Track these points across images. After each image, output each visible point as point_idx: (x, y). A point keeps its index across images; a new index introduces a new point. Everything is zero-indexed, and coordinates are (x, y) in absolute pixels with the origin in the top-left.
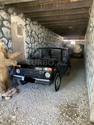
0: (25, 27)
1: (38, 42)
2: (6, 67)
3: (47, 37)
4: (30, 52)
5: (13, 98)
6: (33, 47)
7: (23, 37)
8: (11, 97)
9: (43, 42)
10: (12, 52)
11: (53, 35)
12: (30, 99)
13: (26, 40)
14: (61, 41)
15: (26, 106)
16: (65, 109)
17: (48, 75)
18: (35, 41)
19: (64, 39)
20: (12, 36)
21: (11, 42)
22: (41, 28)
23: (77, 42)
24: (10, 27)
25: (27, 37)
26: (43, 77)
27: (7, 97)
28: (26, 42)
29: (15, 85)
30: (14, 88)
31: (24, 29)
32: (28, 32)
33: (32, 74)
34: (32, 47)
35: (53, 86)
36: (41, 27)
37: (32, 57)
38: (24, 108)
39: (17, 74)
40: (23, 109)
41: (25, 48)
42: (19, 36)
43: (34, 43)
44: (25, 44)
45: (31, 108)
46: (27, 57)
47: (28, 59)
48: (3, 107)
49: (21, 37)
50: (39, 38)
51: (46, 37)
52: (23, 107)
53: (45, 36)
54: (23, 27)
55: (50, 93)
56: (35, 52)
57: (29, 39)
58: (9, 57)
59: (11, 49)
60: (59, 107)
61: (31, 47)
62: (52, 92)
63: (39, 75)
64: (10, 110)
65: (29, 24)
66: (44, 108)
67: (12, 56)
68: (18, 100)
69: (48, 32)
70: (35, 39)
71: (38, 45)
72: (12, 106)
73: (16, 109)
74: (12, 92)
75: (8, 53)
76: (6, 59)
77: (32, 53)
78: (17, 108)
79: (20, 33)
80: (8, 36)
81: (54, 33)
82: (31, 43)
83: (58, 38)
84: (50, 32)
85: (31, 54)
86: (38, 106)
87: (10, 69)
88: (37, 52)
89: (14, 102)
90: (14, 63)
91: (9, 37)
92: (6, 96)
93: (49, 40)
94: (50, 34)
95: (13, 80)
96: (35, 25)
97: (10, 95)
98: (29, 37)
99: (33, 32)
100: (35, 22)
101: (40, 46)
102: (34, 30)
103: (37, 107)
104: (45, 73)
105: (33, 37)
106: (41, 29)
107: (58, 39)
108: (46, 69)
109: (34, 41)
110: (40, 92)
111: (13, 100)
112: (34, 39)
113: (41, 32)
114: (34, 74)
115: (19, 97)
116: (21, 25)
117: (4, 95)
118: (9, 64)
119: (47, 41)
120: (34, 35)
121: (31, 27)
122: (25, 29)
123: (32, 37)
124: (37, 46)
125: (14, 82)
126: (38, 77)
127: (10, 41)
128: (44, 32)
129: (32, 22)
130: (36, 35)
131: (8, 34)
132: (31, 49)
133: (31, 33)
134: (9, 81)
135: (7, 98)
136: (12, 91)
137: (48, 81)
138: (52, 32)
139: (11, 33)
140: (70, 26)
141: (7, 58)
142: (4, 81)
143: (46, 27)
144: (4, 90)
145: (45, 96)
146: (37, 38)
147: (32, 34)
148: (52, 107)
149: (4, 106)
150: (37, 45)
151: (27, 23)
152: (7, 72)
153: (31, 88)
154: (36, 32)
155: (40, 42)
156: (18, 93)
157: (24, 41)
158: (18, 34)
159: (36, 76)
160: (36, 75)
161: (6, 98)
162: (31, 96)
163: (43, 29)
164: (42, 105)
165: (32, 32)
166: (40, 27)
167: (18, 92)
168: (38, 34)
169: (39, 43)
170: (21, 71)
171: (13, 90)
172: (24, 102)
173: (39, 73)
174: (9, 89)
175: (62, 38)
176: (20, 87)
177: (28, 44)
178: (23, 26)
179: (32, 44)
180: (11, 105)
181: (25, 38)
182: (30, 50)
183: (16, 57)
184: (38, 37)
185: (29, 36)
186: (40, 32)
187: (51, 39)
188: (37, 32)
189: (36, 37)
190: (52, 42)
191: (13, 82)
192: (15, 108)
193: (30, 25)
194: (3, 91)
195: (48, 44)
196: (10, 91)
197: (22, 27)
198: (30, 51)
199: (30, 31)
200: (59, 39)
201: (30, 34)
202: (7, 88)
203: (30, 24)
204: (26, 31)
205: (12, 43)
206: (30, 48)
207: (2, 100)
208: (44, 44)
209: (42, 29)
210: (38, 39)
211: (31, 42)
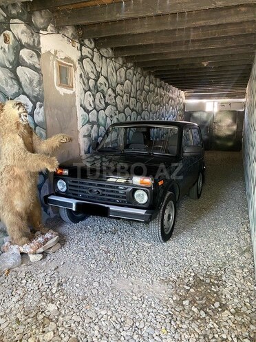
0: (78, 66)
1: (116, 106)
2: (31, 176)
3: (139, 92)
4: (94, 135)
5: (48, 258)
6: (101, 121)
7: (74, 93)
8: (44, 254)
9: (128, 106)
10: (44, 133)
11: (156, 86)
12: (94, 261)
13: (81, 102)
14: (179, 103)
15: (85, 280)
16: (188, 290)
17: (142, 197)
18: (107, 104)
19: (187, 97)
20: (43, 90)
21: (40, 107)
22: (122, 67)
23: (222, 105)
24: (37, 66)
25: (85, 92)
26: (128, 203)
27: (35, 253)
28: (81, 106)
29: (55, 223)
30: (51, 231)
31: (75, 70)
32: (88, 79)
33: (99, 193)
34: (98, 119)
35: (155, 227)
36: (124, 63)
37: (100, 147)
38: (78, 285)
39: (59, 194)
40: (75, 288)
41: (80, 123)
42: (63, 91)
43: (104, 109)
44: (80, 112)
45: (96, 284)
46: (86, 148)
47: (87, 152)
48: (24, 281)
49: (69, 92)
50: (119, 94)
51: (137, 91)
52: (75, 281)
53: (133, 90)
54: (75, 65)
55: (147, 245)
56: (107, 133)
57: (91, 99)
58: (37, 147)
59: (42, 125)
60: (171, 283)
61: (95, 120)
62: (153, 242)
63: (118, 197)
64: (42, 288)
65: (90, 56)
66: (131, 284)
67: (44, 146)
68: (62, 263)
69: (142, 78)
70: (107, 97)
71: (116, 115)
72: (48, 279)
73: (58, 286)
74: (47, 240)
75: (35, 137)
76: (29, 153)
77: (98, 136)
78: (60, 284)
79: (64, 80)
80: (33, 91)
81: (158, 80)
82: (95, 108)
83: (170, 95)
84: (147, 78)
85: (96, 139)
86: (116, 281)
87: (40, 180)
88: (113, 135)
89: (53, 269)
90: (51, 163)
91: (35, 94)
92: (32, 251)
93: (145, 100)
94: (147, 83)
95: (50, 210)
96: (106, 58)
97: (41, 250)
98: (89, 92)
99: (102, 80)
100: (105, 50)
101: (122, 118)
102: (104, 72)
103: (114, 282)
104: (134, 191)
105: (102, 92)
106: (123, 70)
107: (170, 98)
108: (137, 180)
109: (103, 103)
110: (120, 242)
111: (50, 264)
112: (104, 97)
113: (123, 79)
114: (104, 193)
115: (65, 255)
116: (67, 59)
117: (26, 248)
118: (38, 165)
119: (139, 104)
120: (103, 87)
121: (94, 63)
122: (79, 71)
123: (98, 91)
124: (111, 117)
125: (53, 215)
126: (115, 201)
127: (38, 104)
128: (130, 78)
129: (98, 50)
130: (109, 88)
131: (35, 83)
132: (95, 127)
133: (96, 81)
135: (34, 256)
136: (48, 238)
137: (143, 212)
138: (152, 77)
139: (40, 82)
140: (204, 58)
141: (33, 151)
142: (26, 213)
143: (136, 65)
144: (26, 235)
145: (134, 253)
146: (113, 95)
147: (99, 85)
148: (152, 283)
149: (27, 277)
150: (113, 115)
151: (83, 54)
152: (31, 189)
153: (97, 233)
154: (110, 78)
155: (121, 106)
156: (62, 245)
157: (78, 104)
158: (59, 85)
159: (109, 200)
160: (109, 195)
161: (32, 257)
162: (96, 252)
163: (128, 69)
164: (125, 277)
165: (99, 77)
166: (121, 63)
167: (62, 241)
168: (114, 85)
169: (117, 108)
170: (70, 185)
171: (48, 235)
172: (79, 268)
173: (118, 192)
174: (39, 233)
175: (183, 93)
176: (69, 228)
177: (88, 112)
178: (72, 62)
179: (98, 112)
180: (43, 274)
181: (79, 95)
182: (92, 128)
183: (54, 146)
184: (114, 91)
185: (90, 90)
186: (121, 77)
187: (152, 97)
188: (113, 79)
189: (110, 91)
190: (153, 105)
191: (49, 214)
192: (56, 284)
193: (92, 60)
194: (24, 239)
195: (143, 110)
196: (40, 239)
197: (71, 66)
198: (93, 131)
199: (93, 77)
200: (173, 96)
201: (91, 83)
202: (33, 231)
203: (93, 56)
204: (81, 76)
205: (45, 110)
206: (93, 123)
207: (22, 263)
208: (132, 110)
209: (126, 71)
210: (115, 98)
211: (97, 107)
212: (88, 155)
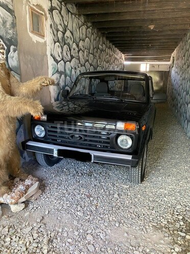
0: (48, 16)
1: (79, 59)
2: (9, 121)
3: (95, 50)
4: (62, 84)
5: (31, 206)
6: (68, 72)
7: (45, 42)
8: (26, 203)
9: (88, 61)
11: (106, 47)
12: (79, 208)
13: (51, 52)
14: (121, 64)
15: (76, 233)
16: (185, 237)
17: (126, 142)
18: (72, 57)
19: (126, 59)
20: (17, 35)
21: (15, 51)
22: (84, 25)
23: (153, 66)
24: (10, 7)
25: (55, 43)
26: (111, 148)
27: (16, 203)
28: (51, 55)
29: (31, 167)
30: (30, 177)
31: (46, 19)
32: (58, 30)
33: (81, 138)
34: (65, 70)
36: (85, 22)
38: (70, 240)
39: (37, 139)
40: (67, 244)
41: (50, 71)
42: (35, 38)
43: (70, 61)
44: (51, 61)
45: (89, 238)
46: (56, 96)
47: (57, 100)
48: (8, 239)
49: (41, 40)
50: (81, 49)
51: (94, 49)
52: (65, 235)
53: (92, 48)
54: (45, 14)
55: (125, 187)
56: (75, 84)
57: (60, 50)
58: (16, 91)
59: (17, 70)
60: (164, 229)
61: (63, 70)
63: (100, 142)
64: (31, 248)
65: (59, 9)
66: (126, 235)
67: (23, 89)
68: (47, 213)
69: (98, 38)
70: (72, 50)
71: (79, 67)
72: (35, 235)
73: (48, 244)
74: (28, 187)
75: (12, 80)
76: (8, 97)
77: (66, 86)
78: (50, 241)
79: (37, 29)
80: (7, 32)
81: (108, 42)
82: (62, 59)
83: (116, 56)
84: (101, 39)
85: (64, 88)
86: (109, 231)
89: (39, 220)
90: (35, 107)
91: (9, 37)
92: (13, 201)
93: (100, 58)
94: (101, 43)
95: (25, 154)
96: (72, 14)
97: (23, 199)
98: (57, 44)
99: (68, 34)
100: (71, 6)
101: (83, 70)
102: (70, 27)
103: (107, 233)
105: (69, 45)
106: (84, 28)
107: (116, 58)
108: (121, 125)
109: (69, 55)
111: (34, 214)
112: (70, 50)
113: (84, 36)
114: (86, 138)
115: (49, 202)
116: (38, 6)
117: (6, 199)
118: (19, 110)
119: (95, 60)
120: (69, 41)
121: (62, 16)
122: (49, 22)
123: (65, 44)
124: (75, 69)
125: (28, 159)
126: (96, 146)
127: (12, 47)
128: (89, 36)
129: (66, 4)
130: (74, 42)
131: (8, 25)
132: (63, 76)
133: (64, 34)
134: (16, 160)
135: (16, 206)
136: (28, 185)
138: (105, 39)
139: (14, 25)
141: (12, 94)
143: (94, 24)
145: (116, 195)
146: (77, 49)
147: (66, 38)
148: (147, 231)
149: (10, 233)
150: (77, 67)
151: (53, 5)
152: (10, 136)
154: (75, 33)
155: (83, 60)
156: (43, 191)
157: (48, 54)
158: (32, 32)
159: (90, 145)
160: (91, 141)
161: (14, 208)
162: (79, 197)
163: (88, 27)
164: (117, 225)
165: (66, 31)
166: (83, 21)
167: (42, 187)
168: (78, 40)
169: (80, 61)
170: (49, 131)
171: (28, 182)
172: (66, 217)
173: (100, 137)
174: (17, 179)
175: (123, 56)
176: (45, 171)
177: (57, 62)
178: (43, 10)
179: (65, 63)
180: (29, 229)
181: (50, 45)
182: (60, 77)
183: (35, 90)
184: (78, 46)
185: (58, 41)
186: (83, 34)
187: (104, 56)
188: (77, 35)
189: (74, 46)
190: (105, 63)
191: (25, 158)
192: (45, 241)
193: (60, 13)
194: (4, 189)
195: (98, 66)
196: (21, 187)
197: (42, 14)
198: (61, 80)
199: (61, 29)
200: (117, 57)
201: (60, 35)
202: (12, 177)
203: (61, 9)
204: (51, 26)
205: (18, 54)
206: (61, 73)
207: (3, 215)
208: (91, 65)
209: (87, 29)
210: (79, 51)
211: (64, 59)
212: (58, 102)
